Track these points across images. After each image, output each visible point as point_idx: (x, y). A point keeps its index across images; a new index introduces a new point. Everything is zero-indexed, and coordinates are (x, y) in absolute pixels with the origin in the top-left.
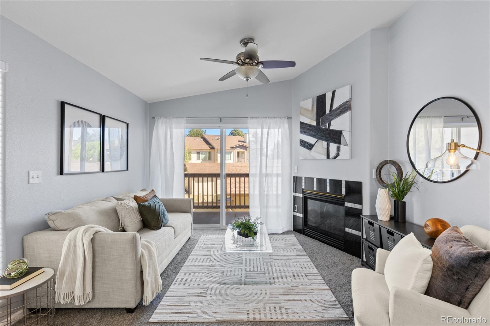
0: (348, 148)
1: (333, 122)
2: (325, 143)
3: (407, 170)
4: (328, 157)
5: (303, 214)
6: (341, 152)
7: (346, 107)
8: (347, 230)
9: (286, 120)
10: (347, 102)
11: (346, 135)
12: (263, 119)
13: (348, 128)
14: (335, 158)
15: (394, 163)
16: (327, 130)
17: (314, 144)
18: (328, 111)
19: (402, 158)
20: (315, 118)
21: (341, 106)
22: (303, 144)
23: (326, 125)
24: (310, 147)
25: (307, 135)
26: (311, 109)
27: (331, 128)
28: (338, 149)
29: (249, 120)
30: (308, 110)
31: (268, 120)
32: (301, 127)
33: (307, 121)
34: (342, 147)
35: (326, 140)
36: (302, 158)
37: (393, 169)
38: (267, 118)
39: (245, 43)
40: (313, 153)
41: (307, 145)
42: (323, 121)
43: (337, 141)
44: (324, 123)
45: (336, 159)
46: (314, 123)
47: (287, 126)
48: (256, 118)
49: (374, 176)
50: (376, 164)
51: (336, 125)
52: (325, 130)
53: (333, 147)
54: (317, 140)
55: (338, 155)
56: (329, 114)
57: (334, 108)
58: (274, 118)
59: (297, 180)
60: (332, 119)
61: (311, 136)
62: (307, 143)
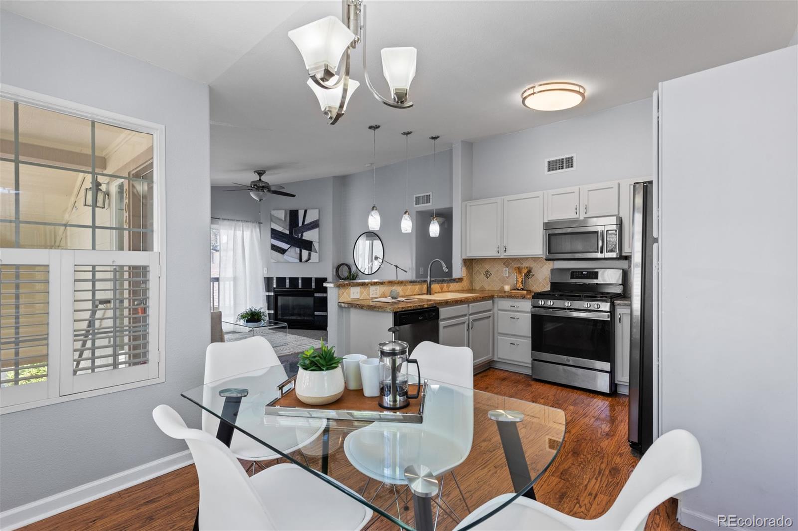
0: (317, 254)
1: (304, 234)
2: (298, 250)
3: (353, 269)
4: (301, 260)
5: (274, 310)
6: (312, 257)
7: (315, 225)
8: (316, 313)
9: (258, 224)
10: (316, 221)
11: (316, 245)
12: (236, 222)
13: (317, 240)
14: (307, 261)
15: (347, 265)
16: (300, 239)
17: (287, 249)
18: (300, 224)
19: (350, 262)
20: (288, 228)
21: (311, 223)
22: (274, 247)
23: (299, 236)
24: (283, 251)
25: (280, 241)
26: (284, 219)
27: (303, 238)
28: (310, 255)
29: (220, 222)
30: (280, 220)
31: (240, 223)
32: (272, 233)
33: (279, 228)
34: (313, 253)
35: (298, 247)
36: (274, 261)
37: (345, 268)
38: (239, 221)
39: (261, 173)
40: (286, 256)
41: (279, 249)
42: (296, 231)
43: (308, 248)
44: (297, 233)
45: (309, 261)
46: (287, 232)
47: (258, 230)
48: (229, 220)
49: (334, 274)
50: (336, 266)
51: (308, 235)
52: (298, 239)
53: (305, 253)
54: (289, 246)
55: (309, 259)
56: (301, 227)
57: (306, 223)
58: (247, 221)
59: (268, 281)
60: (305, 231)
61: (284, 242)
62: (280, 248)
